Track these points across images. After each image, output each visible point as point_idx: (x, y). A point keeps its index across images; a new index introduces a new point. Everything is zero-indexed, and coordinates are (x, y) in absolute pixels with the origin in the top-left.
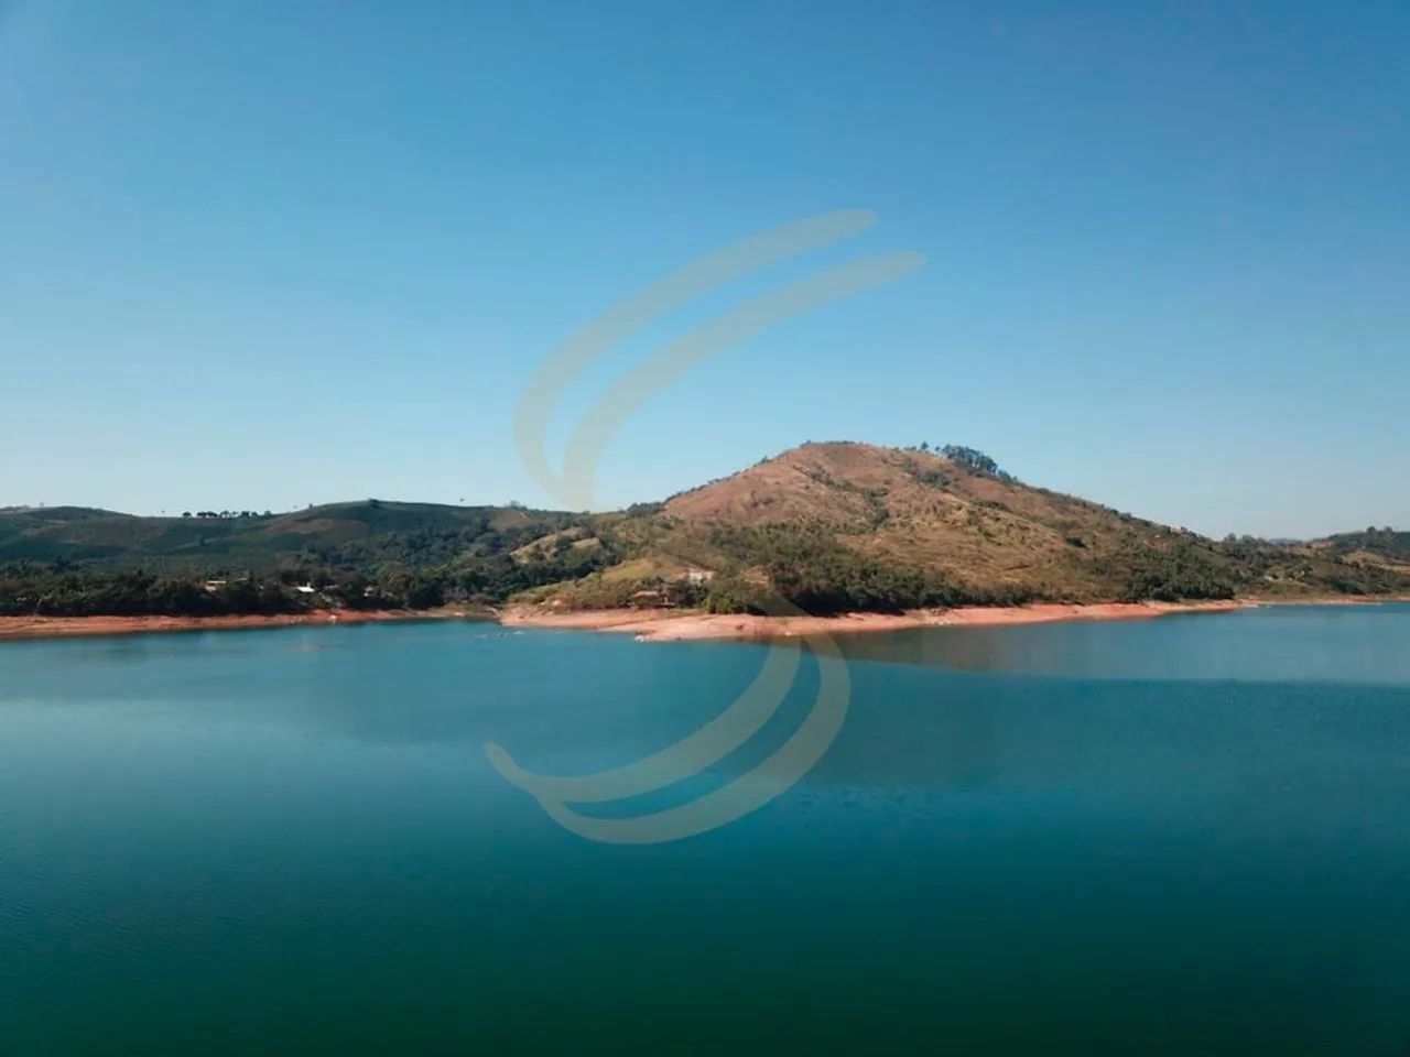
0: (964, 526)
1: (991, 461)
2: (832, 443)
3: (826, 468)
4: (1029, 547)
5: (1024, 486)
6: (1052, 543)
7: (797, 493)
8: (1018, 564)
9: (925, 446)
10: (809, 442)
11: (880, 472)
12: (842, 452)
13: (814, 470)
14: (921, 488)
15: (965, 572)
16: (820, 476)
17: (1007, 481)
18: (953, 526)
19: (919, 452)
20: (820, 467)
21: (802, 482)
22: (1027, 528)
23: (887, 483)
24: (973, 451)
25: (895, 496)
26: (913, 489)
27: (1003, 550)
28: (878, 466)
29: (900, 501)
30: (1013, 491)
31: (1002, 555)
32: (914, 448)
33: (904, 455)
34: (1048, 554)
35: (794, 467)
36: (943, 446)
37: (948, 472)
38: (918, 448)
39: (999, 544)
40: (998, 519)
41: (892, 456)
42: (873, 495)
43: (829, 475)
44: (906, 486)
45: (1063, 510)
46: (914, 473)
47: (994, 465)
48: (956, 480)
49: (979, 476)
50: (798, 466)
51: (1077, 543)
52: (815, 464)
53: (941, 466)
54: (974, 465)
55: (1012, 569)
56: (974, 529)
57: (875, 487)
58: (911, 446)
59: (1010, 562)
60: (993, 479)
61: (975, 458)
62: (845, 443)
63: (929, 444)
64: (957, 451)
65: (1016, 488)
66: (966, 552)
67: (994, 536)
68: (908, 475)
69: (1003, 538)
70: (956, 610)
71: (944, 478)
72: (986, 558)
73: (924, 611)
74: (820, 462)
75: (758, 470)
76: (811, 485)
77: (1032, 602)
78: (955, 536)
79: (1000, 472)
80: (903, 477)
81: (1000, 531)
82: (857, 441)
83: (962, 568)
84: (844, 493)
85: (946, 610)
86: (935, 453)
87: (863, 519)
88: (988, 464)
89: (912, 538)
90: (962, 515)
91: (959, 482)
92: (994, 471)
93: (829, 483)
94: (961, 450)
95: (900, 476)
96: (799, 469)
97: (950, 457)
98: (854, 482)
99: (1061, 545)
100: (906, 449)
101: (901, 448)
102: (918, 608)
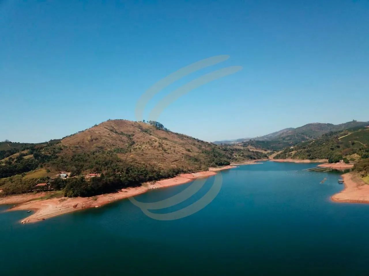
0: (158, 147)
1: (162, 125)
2: (116, 120)
3: (115, 127)
4: (176, 153)
5: (172, 132)
6: (182, 151)
7: (106, 136)
8: (175, 160)
9: (144, 121)
10: (110, 119)
11: (131, 129)
12: (120, 123)
13: (111, 129)
14: (144, 134)
15: (159, 164)
16: (113, 130)
17: (167, 131)
18: (154, 148)
19: (143, 123)
20: (113, 128)
21: (108, 132)
22: (175, 147)
23: (134, 132)
24: (157, 122)
25: (136, 136)
26: (141, 134)
27: (169, 155)
28: (130, 127)
29: (138, 138)
30: (169, 134)
31: (169, 157)
32: (141, 122)
33: (138, 124)
34: (182, 155)
35: (105, 128)
36: (149, 121)
37: (151, 128)
38: (142, 122)
39: (168, 153)
40: (167, 145)
41: (135, 124)
42: (130, 136)
43: (116, 130)
44: (139, 133)
45: (182, 139)
46: (141, 129)
47: (163, 126)
48: (153, 131)
49: (160, 130)
50: (106, 127)
51: (189, 151)
52: (112, 126)
53: (149, 127)
54: (157, 126)
55: (173, 162)
56: (161, 148)
57: (130, 133)
58: (140, 121)
59: (172, 160)
60: (163, 130)
61: (158, 124)
62: (121, 120)
63: (145, 120)
64: (153, 122)
65: (170, 133)
66: (159, 157)
67: (167, 151)
68: (140, 130)
69: (169, 151)
70: (158, 181)
71: (150, 130)
72: (165, 159)
73: (148, 183)
74: (113, 126)
75: (93, 129)
76: (111, 134)
77: (180, 174)
78: (156, 152)
79: (165, 128)
80: (138, 130)
81: (168, 148)
82: (124, 119)
83: (158, 163)
84: (121, 136)
85: (155, 182)
86: (147, 123)
87: (127, 144)
88: (161, 126)
89: (143, 153)
90: (157, 144)
91: (154, 132)
92: (163, 128)
93: (116, 132)
94: (154, 122)
95: (137, 130)
96: (107, 128)
97: (151, 124)
98: (124, 132)
99: (185, 152)
100: (139, 122)
101: (137, 121)
102: (146, 182)
